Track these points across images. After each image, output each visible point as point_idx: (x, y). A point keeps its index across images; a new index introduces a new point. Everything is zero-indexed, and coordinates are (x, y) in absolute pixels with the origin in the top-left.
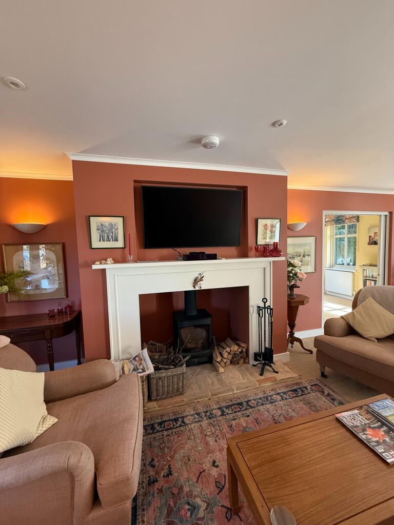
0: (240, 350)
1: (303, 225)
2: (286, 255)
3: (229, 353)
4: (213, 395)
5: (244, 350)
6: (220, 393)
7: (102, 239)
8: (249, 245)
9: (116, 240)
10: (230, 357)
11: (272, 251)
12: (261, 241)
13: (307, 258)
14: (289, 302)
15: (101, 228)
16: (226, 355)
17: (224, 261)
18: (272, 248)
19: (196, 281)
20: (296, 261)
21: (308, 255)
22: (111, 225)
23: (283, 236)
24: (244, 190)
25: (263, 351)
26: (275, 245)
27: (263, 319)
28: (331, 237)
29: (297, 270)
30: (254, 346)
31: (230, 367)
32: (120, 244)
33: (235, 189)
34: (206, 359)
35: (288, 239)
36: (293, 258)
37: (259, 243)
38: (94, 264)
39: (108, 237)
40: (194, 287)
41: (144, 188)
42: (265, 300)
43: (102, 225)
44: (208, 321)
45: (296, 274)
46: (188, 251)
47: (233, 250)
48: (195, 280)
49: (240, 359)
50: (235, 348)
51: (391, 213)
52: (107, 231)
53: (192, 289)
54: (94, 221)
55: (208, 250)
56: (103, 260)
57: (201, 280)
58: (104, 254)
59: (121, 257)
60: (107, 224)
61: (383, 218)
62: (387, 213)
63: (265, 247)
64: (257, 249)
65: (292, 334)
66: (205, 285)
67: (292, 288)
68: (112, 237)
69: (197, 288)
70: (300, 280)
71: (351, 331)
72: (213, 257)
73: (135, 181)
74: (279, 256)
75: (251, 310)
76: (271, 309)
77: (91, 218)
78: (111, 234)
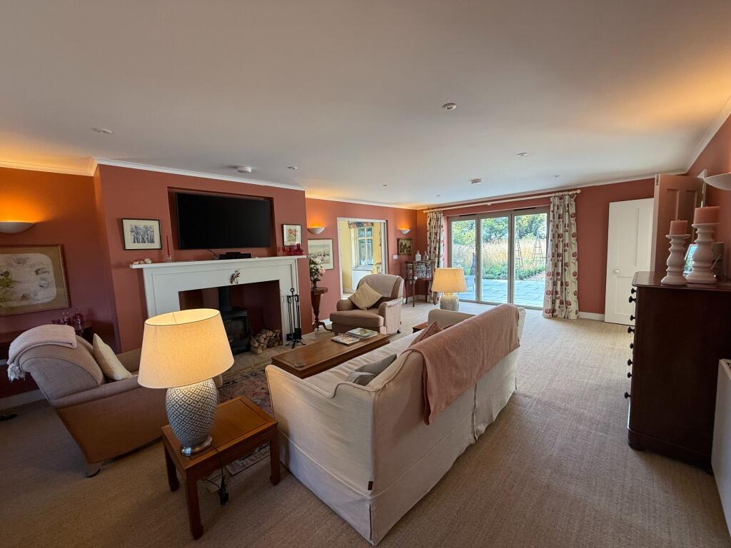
0: (274, 335)
1: (321, 230)
2: (307, 254)
3: (265, 339)
4: (255, 365)
5: (278, 334)
6: (260, 363)
7: (136, 240)
8: (278, 246)
9: (152, 241)
10: (267, 341)
11: (296, 251)
12: (287, 243)
13: (327, 258)
14: (312, 293)
15: (135, 231)
16: (262, 341)
17: (257, 259)
18: (296, 248)
19: (233, 278)
20: (318, 260)
21: (328, 255)
22: (146, 227)
23: (304, 239)
24: (271, 200)
25: (294, 331)
26: (298, 245)
27: (292, 304)
28: (355, 239)
29: (319, 267)
30: (286, 328)
31: (268, 350)
32: (156, 245)
33: (262, 199)
34: (244, 348)
35: (309, 241)
36: (316, 257)
37: (285, 244)
38: (132, 263)
39: (143, 239)
40: (232, 283)
41: (179, 195)
42: (292, 290)
43: (136, 227)
44: (245, 314)
45: (317, 270)
46: (224, 251)
47: (264, 250)
48: (232, 276)
49: (275, 342)
50: (270, 333)
51: (387, 221)
52: (142, 233)
53: (230, 284)
54: (128, 225)
55: (243, 251)
56: (141, 260)
57: (238, 276)
58: (142, 255)
59: (158, 257)
60: (142, 227)
61: (382, 225)
62: (384, 221)
63: (291, 247)
64: (284, 250)
65: (317, 319)
66: (241, 280)
67: (315, 281)
68: (147, 238)
69: (234, 284)
70: (321, 275)
71: (354, 307)
72: (249, 256)
73: (168, 187)
74: (302, 254)
75: (282, 299)
76: (298, 296)
77: (124, 221)
78: (147, 237)
